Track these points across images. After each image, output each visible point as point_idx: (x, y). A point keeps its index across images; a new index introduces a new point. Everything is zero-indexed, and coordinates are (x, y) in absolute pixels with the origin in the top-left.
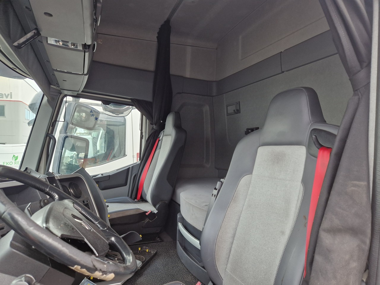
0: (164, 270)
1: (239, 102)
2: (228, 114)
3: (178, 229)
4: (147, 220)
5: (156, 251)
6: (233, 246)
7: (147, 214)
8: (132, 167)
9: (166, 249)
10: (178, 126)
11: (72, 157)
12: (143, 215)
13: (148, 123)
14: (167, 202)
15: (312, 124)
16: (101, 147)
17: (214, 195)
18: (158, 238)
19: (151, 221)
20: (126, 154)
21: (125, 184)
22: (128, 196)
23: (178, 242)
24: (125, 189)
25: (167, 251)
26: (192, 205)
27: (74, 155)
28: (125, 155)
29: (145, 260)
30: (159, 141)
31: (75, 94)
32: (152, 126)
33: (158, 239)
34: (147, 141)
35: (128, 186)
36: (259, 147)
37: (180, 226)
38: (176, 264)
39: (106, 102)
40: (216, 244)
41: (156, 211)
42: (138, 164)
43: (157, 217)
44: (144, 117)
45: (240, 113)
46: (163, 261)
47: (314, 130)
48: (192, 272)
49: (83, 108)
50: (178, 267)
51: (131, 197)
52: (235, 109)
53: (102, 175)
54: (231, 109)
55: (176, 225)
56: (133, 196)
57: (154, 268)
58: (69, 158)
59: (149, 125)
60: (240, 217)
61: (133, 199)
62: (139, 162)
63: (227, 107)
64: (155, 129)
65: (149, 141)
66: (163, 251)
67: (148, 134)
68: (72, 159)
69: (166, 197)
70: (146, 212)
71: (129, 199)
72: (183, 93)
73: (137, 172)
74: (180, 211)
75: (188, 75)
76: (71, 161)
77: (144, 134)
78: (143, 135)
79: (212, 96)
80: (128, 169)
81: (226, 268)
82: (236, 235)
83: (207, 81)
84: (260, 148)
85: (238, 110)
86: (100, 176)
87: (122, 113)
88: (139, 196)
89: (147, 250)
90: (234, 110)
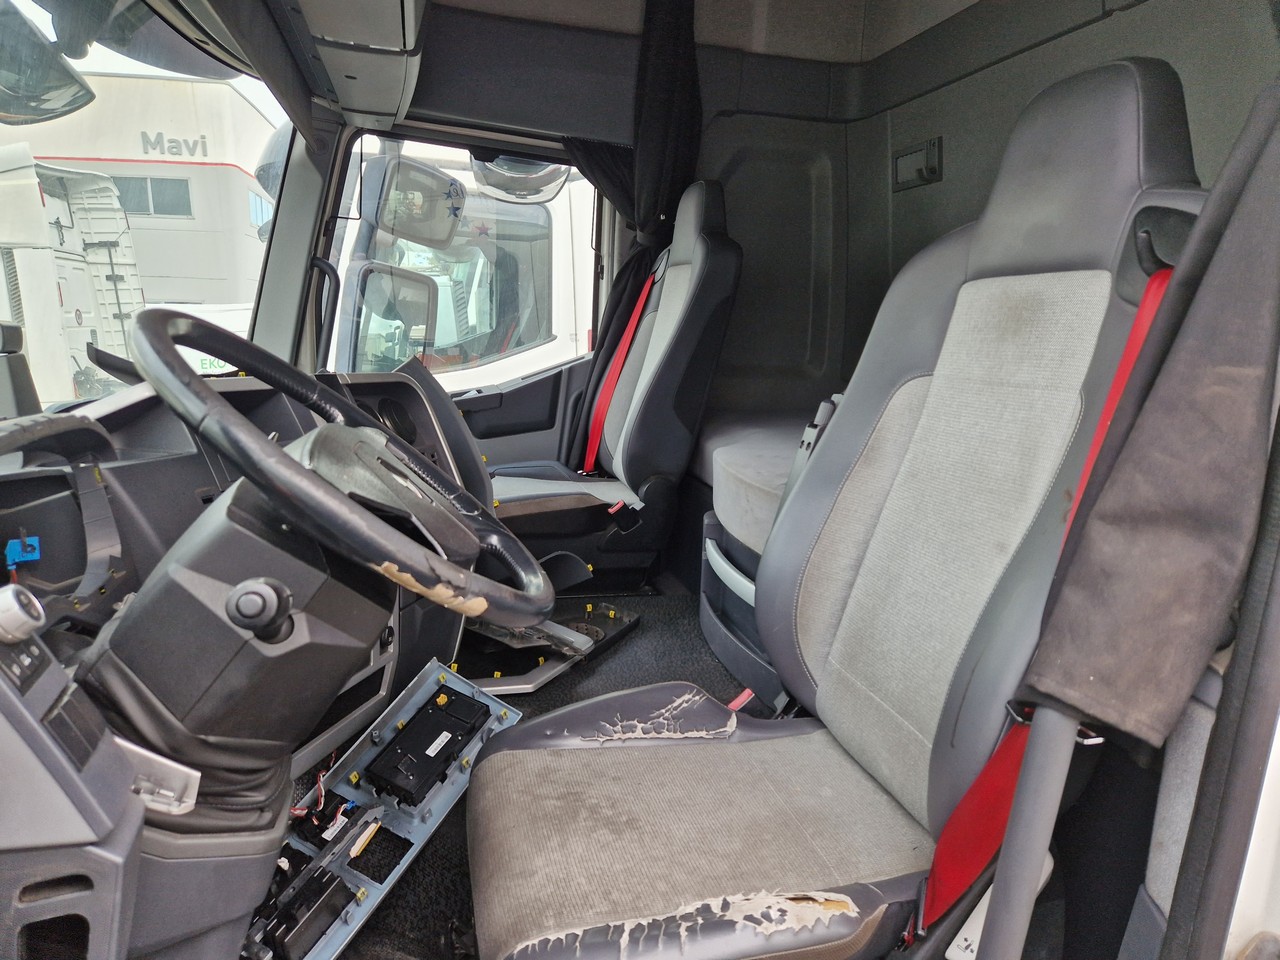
1: (940, 139)
2: (899, 187)
3: (703, 558)
4: (613, 529)
5: (636, 616)
6: (855, 592)
7: (611, 511)
8: (570, 368)
9: (669, 614)
10: (714, 232)
11: (390, 338)
12: (599, 513)
13: (620, 223)
14: (673, 479)
15: (1143, 191)
16: (480, 313)
17: (806, 444)
18: (646, 585)
19: (623, 533)
20: (554, 332)
21: (550, 424)
22: (558, 459)
23: (703, 595)
24: (549, 439)
25: (671, 620)
26: (745, 483)
27: (397, 331)
28: (550, 337)
29: (605, 637)
30: (653, 283)
31: (386, 124)
32: (631, 234)
33: (647, 587)
34: (616, 285)
35: (559, 432)
36: (964, 283)
37: (712, 552)
38: (695, 655)
39: (483, 153)
40: (801, 584)
41: (638, 505)
42: (588, 361)
43: (641, 522)
44: (606, 202)
45: (940, 179)
46: (655, 643)
47: (1148, 211)
48: (739, 678)
49: (413, 174)
50: (698, 662)
51: (567, 464)
52: (922, 165)
53: (479, 391)
54: (909, 168)
55: (699, 548)
56: (574, 461)
57: (630, 659)
58: (383, 340)
59: (621, 231)
60: (881, 509)
61: (573, 467)
62: (590, 356)
63: (896, 159)
64: (641, 245)
65: (621, 286)
66: (658, 620)
67: (620, 262)
68: (391, 344)
69: (672, 463)
70: (609, 506)
71: (560, 469)
72: (739, 112)
73: (584, 388)
74: (711, 508)
75: (759, 43)
76: (387, 349)
77: (605, 262)
78: (602, 267)
79: (846, 121)
80: (559, 375)
81: (829, 653)
82: (866, 562)
83: (830, 65)
84: (964, 286)
85: (932, 171)
86: (473, 394)
87: (538, 192)
88: (590, 460)
89: (612, 614)
90: (920, 171)
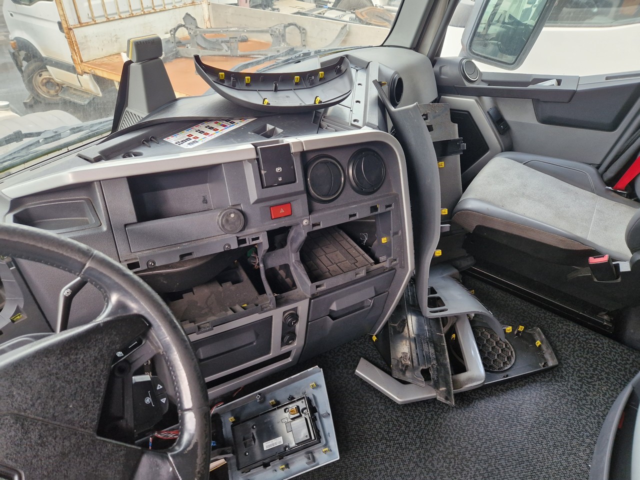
0: (528, 434)
4: (586, 273)
7: (592, 260)
19: (595, 280)
22: (597, 167)
24: (602, 142)
25: (591, 378)
41: (625, 266)
46: (551, 402)
50: (569, 455)
51: (601, 176)
53: (559, 83)
61: (605, 180)
66: (579, 371)
71: (593, 176)
86: (552, 84)
89: (538, 343)
